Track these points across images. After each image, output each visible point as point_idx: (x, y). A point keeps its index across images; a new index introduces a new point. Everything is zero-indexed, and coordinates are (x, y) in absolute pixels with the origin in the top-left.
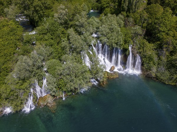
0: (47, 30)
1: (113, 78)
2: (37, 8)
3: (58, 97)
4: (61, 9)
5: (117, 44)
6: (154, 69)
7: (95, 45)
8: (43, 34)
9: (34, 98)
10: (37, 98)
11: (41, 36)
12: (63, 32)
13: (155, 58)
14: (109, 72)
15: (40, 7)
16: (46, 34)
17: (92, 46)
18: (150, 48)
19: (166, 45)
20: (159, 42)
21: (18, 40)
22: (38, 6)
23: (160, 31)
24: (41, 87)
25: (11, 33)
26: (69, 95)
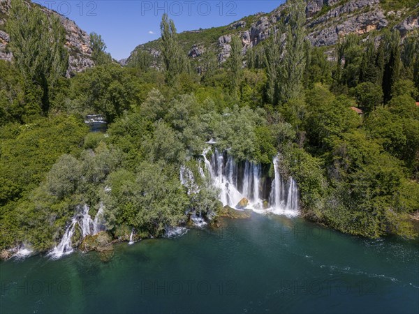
0: (127, 128)
1: (239, 219)
2: (114, 93)
3: (120, 238)
4: (154, 95)
5: (245, 152)
6: (320, 205)
7: (211, 155)
8: (117, 133)
9: (74, 235)
10: (81, 235)
11: (114, 136)
12: (148, 126)
13: (323, 184)
14: (235, 209)
15: (120, 93)
16: (122, 134)
17: (202, 157)
18: (312, 165)
19: (339, 156)
20: (327, 154)
21: (75, 143)
22: (115, 89)
23: (326, 133)
24: (93, 217)
25: (65, 133)
26: (143, 239)
